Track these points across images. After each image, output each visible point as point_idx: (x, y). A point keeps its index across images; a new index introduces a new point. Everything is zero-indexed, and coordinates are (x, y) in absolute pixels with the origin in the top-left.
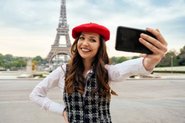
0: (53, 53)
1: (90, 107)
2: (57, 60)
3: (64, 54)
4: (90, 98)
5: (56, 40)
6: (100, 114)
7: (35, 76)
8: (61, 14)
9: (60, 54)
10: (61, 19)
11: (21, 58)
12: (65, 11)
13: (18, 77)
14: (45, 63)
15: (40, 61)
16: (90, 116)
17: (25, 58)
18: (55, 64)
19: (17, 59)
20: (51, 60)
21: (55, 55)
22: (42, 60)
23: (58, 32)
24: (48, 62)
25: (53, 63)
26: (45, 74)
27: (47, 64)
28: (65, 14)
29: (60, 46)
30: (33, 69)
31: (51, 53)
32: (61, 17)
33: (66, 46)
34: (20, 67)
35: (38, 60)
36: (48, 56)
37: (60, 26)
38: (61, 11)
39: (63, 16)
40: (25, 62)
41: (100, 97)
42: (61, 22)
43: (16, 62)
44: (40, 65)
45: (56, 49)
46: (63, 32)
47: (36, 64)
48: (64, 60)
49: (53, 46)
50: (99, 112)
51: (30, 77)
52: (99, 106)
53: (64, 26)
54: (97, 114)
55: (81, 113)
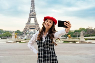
0: (27, 28)
1: (46, 46)
2: (29, 32)
3: (33, 29)
4: (46, 43)
5: (28, 21)
6: (50, 49)
7: (16, 42)
8: (32, 5)
9: (31, 29)
10: (31, 8)
11: (8, 31)
12: (34, 3)
13: (7, 43)
14: (22, 35)
15: (19, 33)
16: (46, 49)
17: (10, 31)
18: (28, 35)
19: (6, 32)
20: (26, 33)
21: (28, 30)
22: (20, 33)
23: (30, 15)
24: (24, 34)
25: (27, 34)
26: (22, 40)
27: (23, 35)
28: (34, 5)
29: (31, 24)
30: (15, 38)
31: (26, 28)
32: (31, 7)
33: (34, 24)
34: (7, 36)
35: (18, 33)
36: (24, 30)
37: (31, 12)
38: (32, 3)
39: (33, 6)
40: (11, 33)
41: (49, 43)
42: (31, 10)
43: (5, 34)
44: (19, 35)
45: (29, 26)
46: (33, 16)
47: (17, 35)
48: (33, 32)
49: (27, 24)
50: (49, 48)
51: (14, 42)
52: (49, 46)
53: (33, 12)
54: (49, 49)
55: (43, 48)
